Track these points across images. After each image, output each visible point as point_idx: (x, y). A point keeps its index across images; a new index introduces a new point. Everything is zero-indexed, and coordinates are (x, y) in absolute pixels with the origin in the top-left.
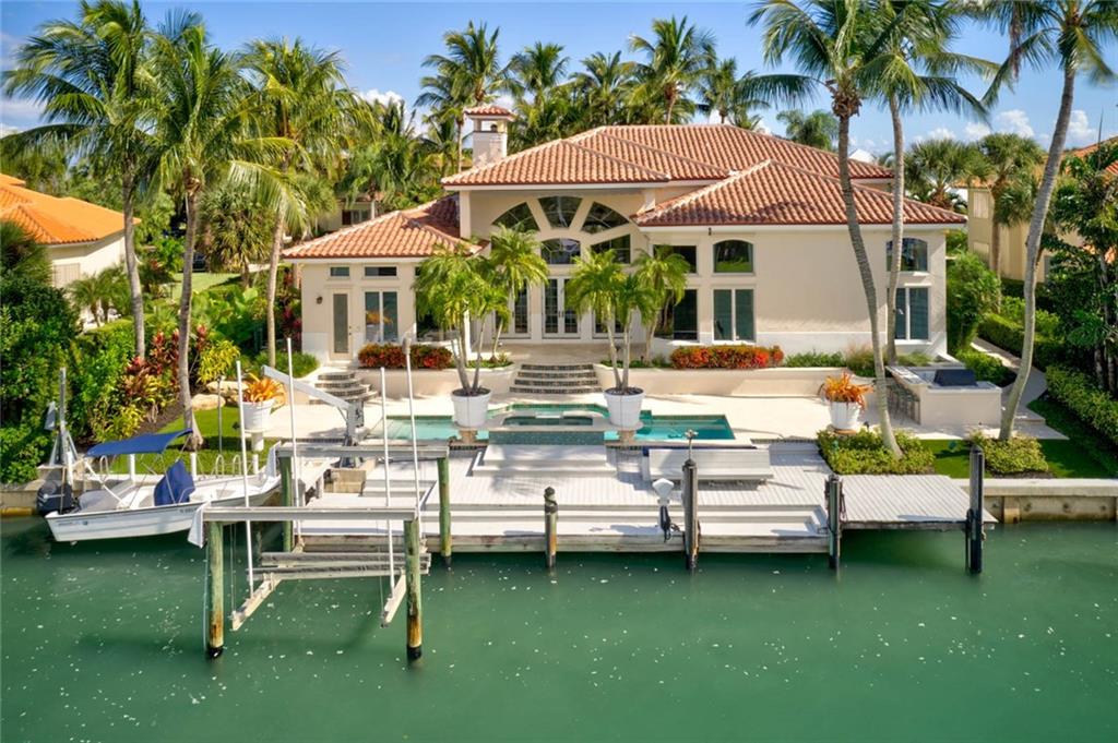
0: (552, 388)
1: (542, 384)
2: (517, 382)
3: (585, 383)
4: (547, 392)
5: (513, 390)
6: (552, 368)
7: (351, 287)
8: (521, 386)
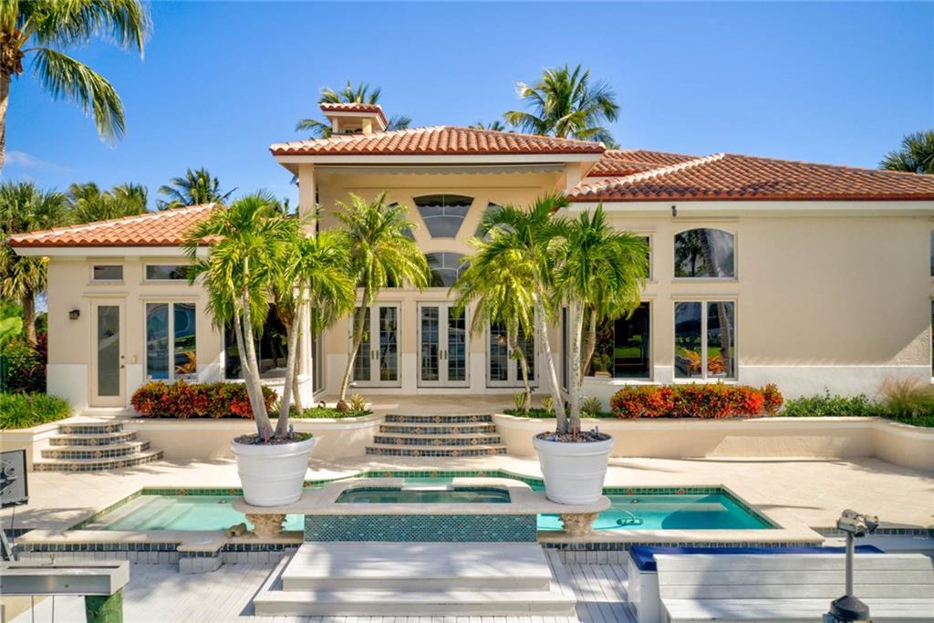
0: (431, 448)
1: (417, 442)
2: (377, 440)
3: (480, 442)
4: (423, 454)
5: (370, 451)
6: (431, 419)
7: (124, 296)
8: (383, 446)
